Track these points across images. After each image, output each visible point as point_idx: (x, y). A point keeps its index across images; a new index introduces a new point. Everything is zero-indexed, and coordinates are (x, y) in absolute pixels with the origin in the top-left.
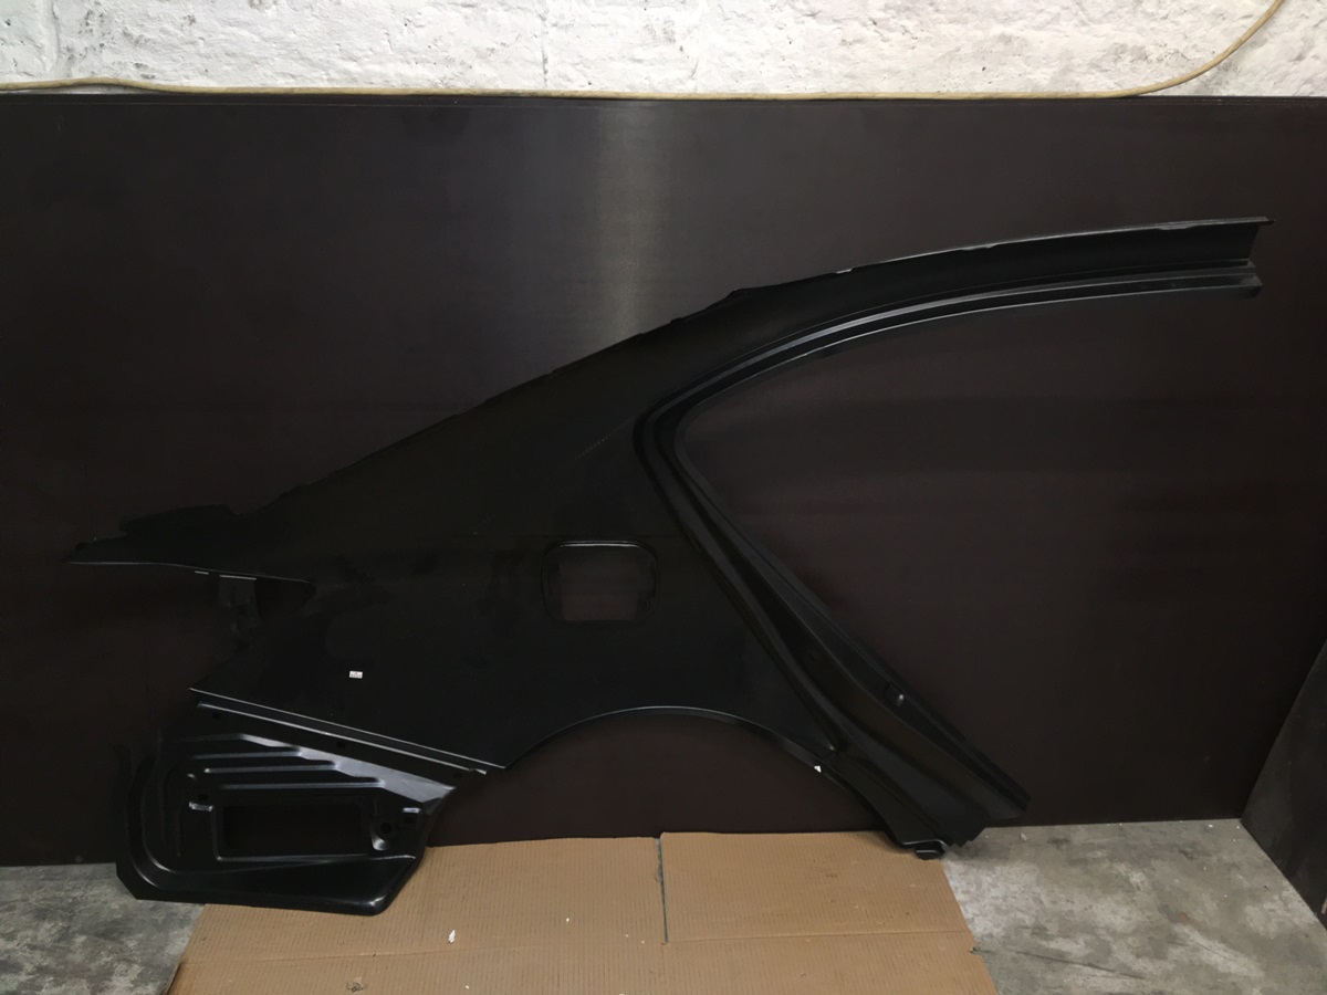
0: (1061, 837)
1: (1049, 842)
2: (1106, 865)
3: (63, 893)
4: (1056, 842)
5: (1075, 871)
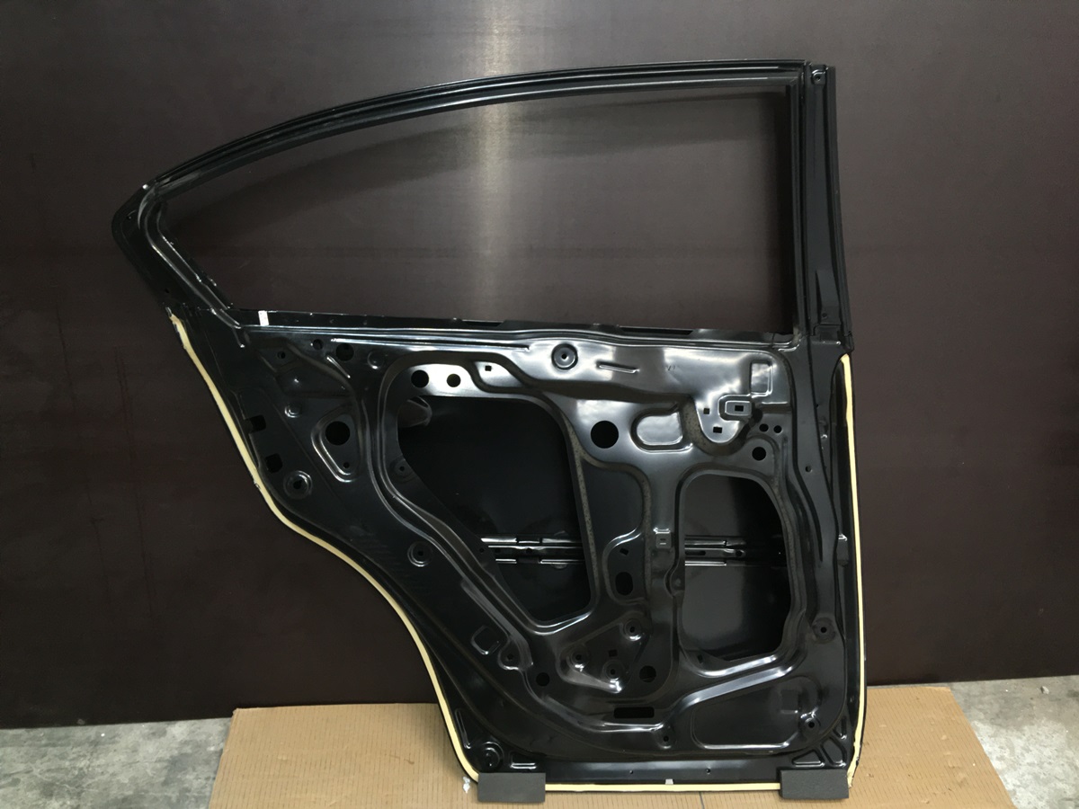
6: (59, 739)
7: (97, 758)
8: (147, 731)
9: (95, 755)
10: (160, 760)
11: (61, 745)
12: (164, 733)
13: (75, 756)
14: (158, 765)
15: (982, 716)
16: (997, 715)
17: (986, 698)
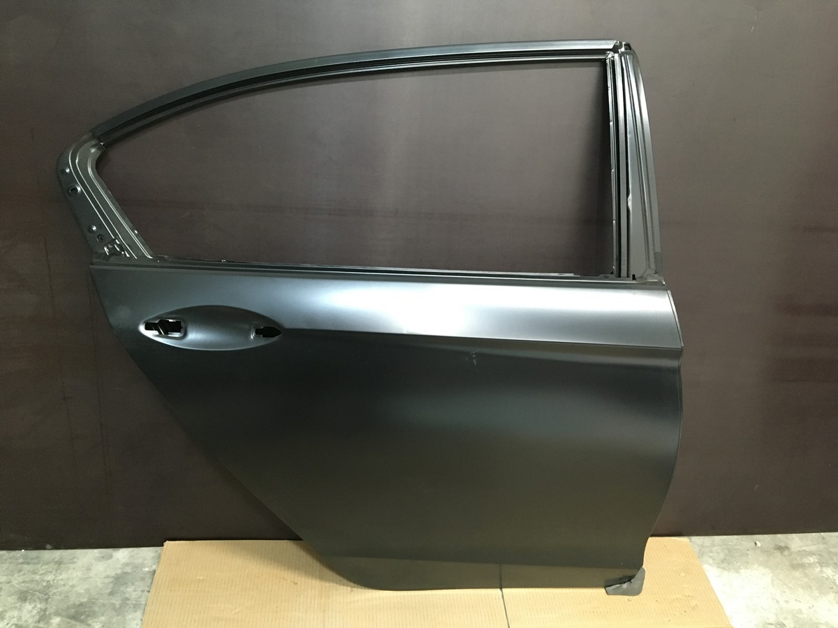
0: (783, 545)
1: (775, 549)
2: (818, 569)
3: (37, 577)
4: (781, 549)
5: (797, 574)
6: (32, 559)
7: (61, 574)
8: (98, 555)
9: (59, 571)
10: (107, 577)
11: (34, 564)
12: (111, 556)
13: (44, 571)
14: (107, 580)
15: (711, 561)
16: (722, 561)
17: (716, 548)
